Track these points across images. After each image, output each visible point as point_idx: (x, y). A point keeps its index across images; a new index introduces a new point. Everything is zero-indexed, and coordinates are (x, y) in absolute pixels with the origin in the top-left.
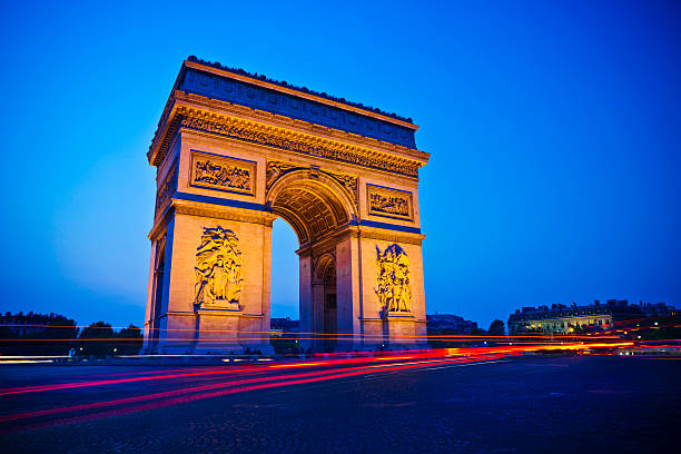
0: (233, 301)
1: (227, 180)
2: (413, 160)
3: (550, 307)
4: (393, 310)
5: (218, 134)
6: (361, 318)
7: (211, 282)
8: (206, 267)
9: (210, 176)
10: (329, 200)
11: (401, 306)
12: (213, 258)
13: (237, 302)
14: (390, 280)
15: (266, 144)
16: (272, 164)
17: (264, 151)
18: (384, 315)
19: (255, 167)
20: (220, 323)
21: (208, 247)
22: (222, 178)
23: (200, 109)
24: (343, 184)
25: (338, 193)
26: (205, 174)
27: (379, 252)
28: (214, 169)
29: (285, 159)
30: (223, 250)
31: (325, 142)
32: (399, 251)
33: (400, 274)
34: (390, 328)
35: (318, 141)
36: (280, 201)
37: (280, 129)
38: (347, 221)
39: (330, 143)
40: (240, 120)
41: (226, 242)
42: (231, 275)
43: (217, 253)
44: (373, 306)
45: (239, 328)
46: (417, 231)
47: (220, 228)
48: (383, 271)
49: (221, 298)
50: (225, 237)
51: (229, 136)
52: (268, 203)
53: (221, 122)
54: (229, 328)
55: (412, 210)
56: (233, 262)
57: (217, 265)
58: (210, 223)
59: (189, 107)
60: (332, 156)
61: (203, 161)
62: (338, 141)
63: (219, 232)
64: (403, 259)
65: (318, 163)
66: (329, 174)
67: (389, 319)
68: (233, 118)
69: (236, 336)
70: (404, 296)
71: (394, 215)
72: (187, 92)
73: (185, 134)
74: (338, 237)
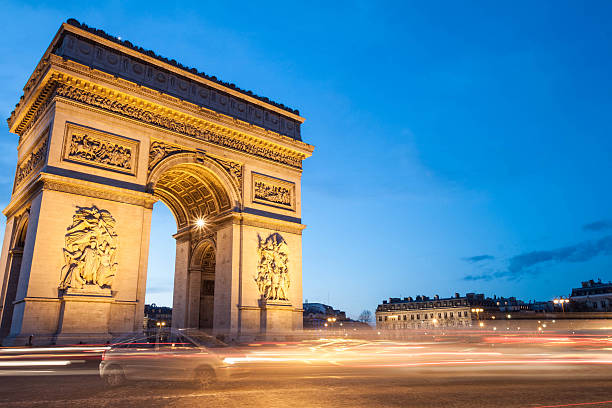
0: (105, 286)
1: (107, 157)
2: (298, 152)
3: (414, 299)
4: (271, 298)
5: (99, 107)
6: (239, 306)
7: (81, 265)
8: (76, 248)
9: (86, 151)
10: (212, 186)
11: (280, 295)
12: (85, 240)
13: (109, 287)
14: (270, 268)
15: (152, 123)
16: (156, 145)
17: (148, 130)
18: (262, 304)
19: (138, 147)
20: (89, 310)
21: (81, 227)
22: (100, 155)
23: (78, 77)
24: (228, 170)
25: (222, 180)
26: (81, 148)
27: (260, 240)
28: (92, 144)
29: (170, 140)
30: (97, 232)
31: (212, 127)
32: (279, 240)
33: (279, 263)
34: (268, 317)
35: (206, 124)
36: (161, 184)
37: (167, 109)
38: (230, 207)
39: (218, 129)
40: (124, 95)
41: (101, 223)
42: (105, 259)
43: (89, 235)
44: (252, 295)
45: (109, 315)
46: (298, 221)
47: (95, 207)
48: (264, 259)
49: (92, 283)
50: (101, 217)
51: (112, 111)
52: (151, 184)
53: (102, 95)
54: (99, 316)
55: (294, 200)
56: (108, 245)
57: (89, 247)
58: (84, 202)
59: (66, 75)
60: (220, 142)
61: (80, 134)
62: (226, 127)
63: (94, 212)
64: (283, 248)
65: (204, 147)
66: (215, 159)
67: (267, 307)
68: (116, 92)
69: (105, 324)
70: (283, 284)
71: (277, 204)
72: (65, 58)
73: (60, 103)
74: (220, 222)
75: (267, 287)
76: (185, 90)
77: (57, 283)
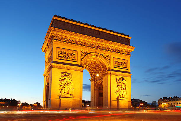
0: (71, 95)
1: (68, 57)
2: (129, 49)
3: (173, 97)
4: (121, 98)
5: (65, 41)
6: (110, 100)
7: (64, 89)
8: (62, 84)
9: (63, 56)
10: (101, 63)
11: (124, 96)
12: (64, 82)
13: (72, 95)
14: (120, 88)
15: (81, 45)
16: (83, 51)
17: (80, 47)
18: (118, 99)
19: (77, 52)
20: (66, 101)
21: (63, 78)
22: (67, 56)
23: (59, 33)
24: (105, 58)
25: (104, 61)
26: (61, 55)
27: (117, 79)
28: (64, 53)
29: (87, 50)
30: (68, 79)
31: (100, 44)
32: (123, 79)
33: (123, 87)
34: (120, 103)
35: (98, 43)
36: (85, 64)
37: (85, 40)
38: (106, 70)
39: (102, 44)
40: (72, 37)
41: (68, 77)
42: (70, 87)
43: (65, 80)
44: (114, 96)
45: (73, 103)
46: (129, 73)
47: (66, 72)
48: (118, 85)
49: (67, 94)
50: (68, 75)
51: (69, 42)
52: (82, 64)
53: (66, 38)
54: (70, 103)
55: (128, 66)
56: (71, 83)
57: (66, 84)
58: (63, 71)
59: (55, 33)
60: (102, 49)
61: (60, 51)
62: (104, 43)
63: (66, 73)
64: (124, 82)
65: (97, 51)
66: (101, 55)
67: (119, 100)
68: (70, 36)
69: (72, 105)
70: (124, 93)
71: (122, 68)
72: (55, 28)
73: (54, 42)
74: (103, 75)
75: (119, 94)
76: (91, 33)
77: (58, 94)
